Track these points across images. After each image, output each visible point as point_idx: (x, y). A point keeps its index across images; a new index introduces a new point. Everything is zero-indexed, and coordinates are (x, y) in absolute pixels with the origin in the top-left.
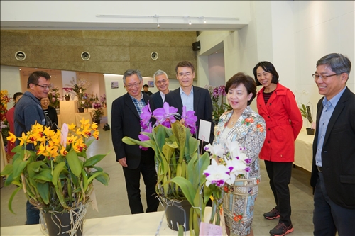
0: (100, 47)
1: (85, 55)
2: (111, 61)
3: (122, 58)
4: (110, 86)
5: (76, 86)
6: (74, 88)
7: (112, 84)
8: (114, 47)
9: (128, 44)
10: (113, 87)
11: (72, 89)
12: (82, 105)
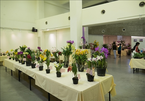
0: (130, 26)
1: (124, 30)
2: (134, 31)
3: (139, 30)
4: (133, 41)
5: (122, 41)
6: (121, 41)
7: (134, 40)
8: (136, 26)
9: (142, 24)
10: (134, 41)
11: (120, 42)
12: (123, 48)
